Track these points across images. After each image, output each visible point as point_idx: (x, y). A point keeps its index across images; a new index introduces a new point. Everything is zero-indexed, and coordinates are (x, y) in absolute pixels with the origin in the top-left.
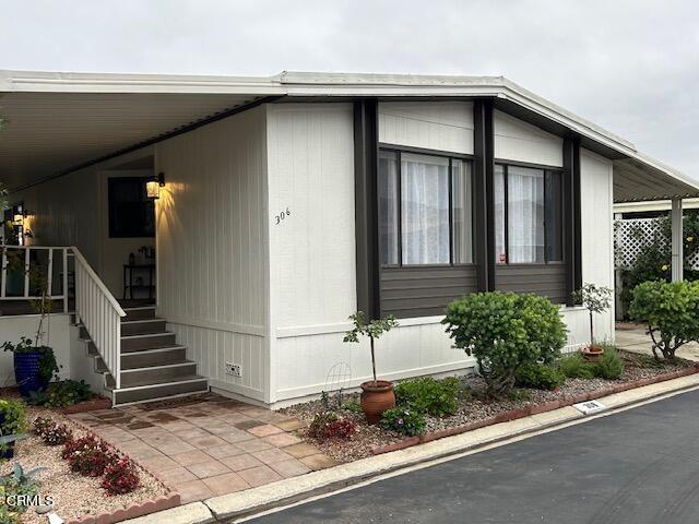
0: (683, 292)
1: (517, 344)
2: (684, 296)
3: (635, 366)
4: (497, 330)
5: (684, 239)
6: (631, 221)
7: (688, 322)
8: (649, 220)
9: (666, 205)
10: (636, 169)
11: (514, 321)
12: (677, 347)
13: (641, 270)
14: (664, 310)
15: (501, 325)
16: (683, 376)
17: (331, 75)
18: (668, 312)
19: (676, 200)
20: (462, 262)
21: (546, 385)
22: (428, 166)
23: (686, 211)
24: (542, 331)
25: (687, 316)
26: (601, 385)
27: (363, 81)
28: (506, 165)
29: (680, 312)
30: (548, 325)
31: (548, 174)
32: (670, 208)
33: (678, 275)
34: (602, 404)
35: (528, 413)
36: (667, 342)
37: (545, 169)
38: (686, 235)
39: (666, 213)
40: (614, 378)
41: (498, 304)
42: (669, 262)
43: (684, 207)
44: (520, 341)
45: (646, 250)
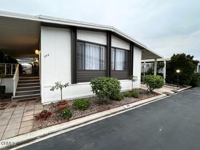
0: (155, 78)
1: (104, 92)
2: (155, 79)
3: (143, 94)
4: (99, 87)
5: (157, 67)
6: (147, 63)
7: (155, 85)
8: (151, 63)
9: (153, 60)
10: (146, 52)
11: (104, 85)
12: (153, 90)
13: (149, 73)
14: (150, 81)
15: (101, 86)
16: (153, 97)
17: (58, 18)
18: (151, 82)
19: (156, 59)
20: (103, 69)
21: (118, 100)
22: (95, 47)
23: (157, 62)
24: (112, 88)
25: (155, 83)
26: (133, 99)
27: (69, 21)
28: (115, 48)
29: (154, 82)
30: (114, 86)
31: (126, 51)
32: (154, 61)
33: (155, 74)
34: (131, 105)
35: (109, 109)
36: (151, 89)
37: (125, 50)
38: (157, 66)
39: (154, 62)
40: (137, 97)
41: (101, 80)
42: (154, 71)
43: (157, 61)
44: (105, 91)
45: (150, 69)
